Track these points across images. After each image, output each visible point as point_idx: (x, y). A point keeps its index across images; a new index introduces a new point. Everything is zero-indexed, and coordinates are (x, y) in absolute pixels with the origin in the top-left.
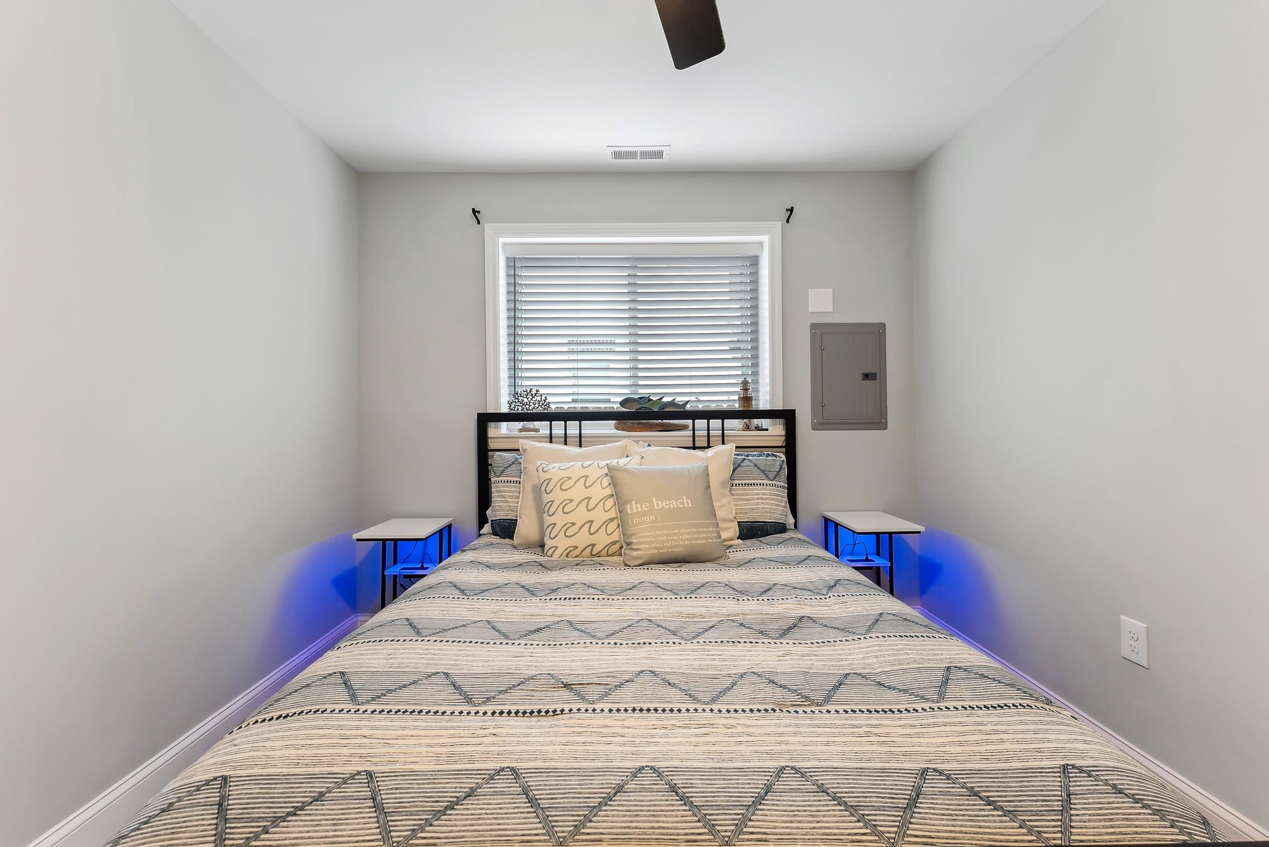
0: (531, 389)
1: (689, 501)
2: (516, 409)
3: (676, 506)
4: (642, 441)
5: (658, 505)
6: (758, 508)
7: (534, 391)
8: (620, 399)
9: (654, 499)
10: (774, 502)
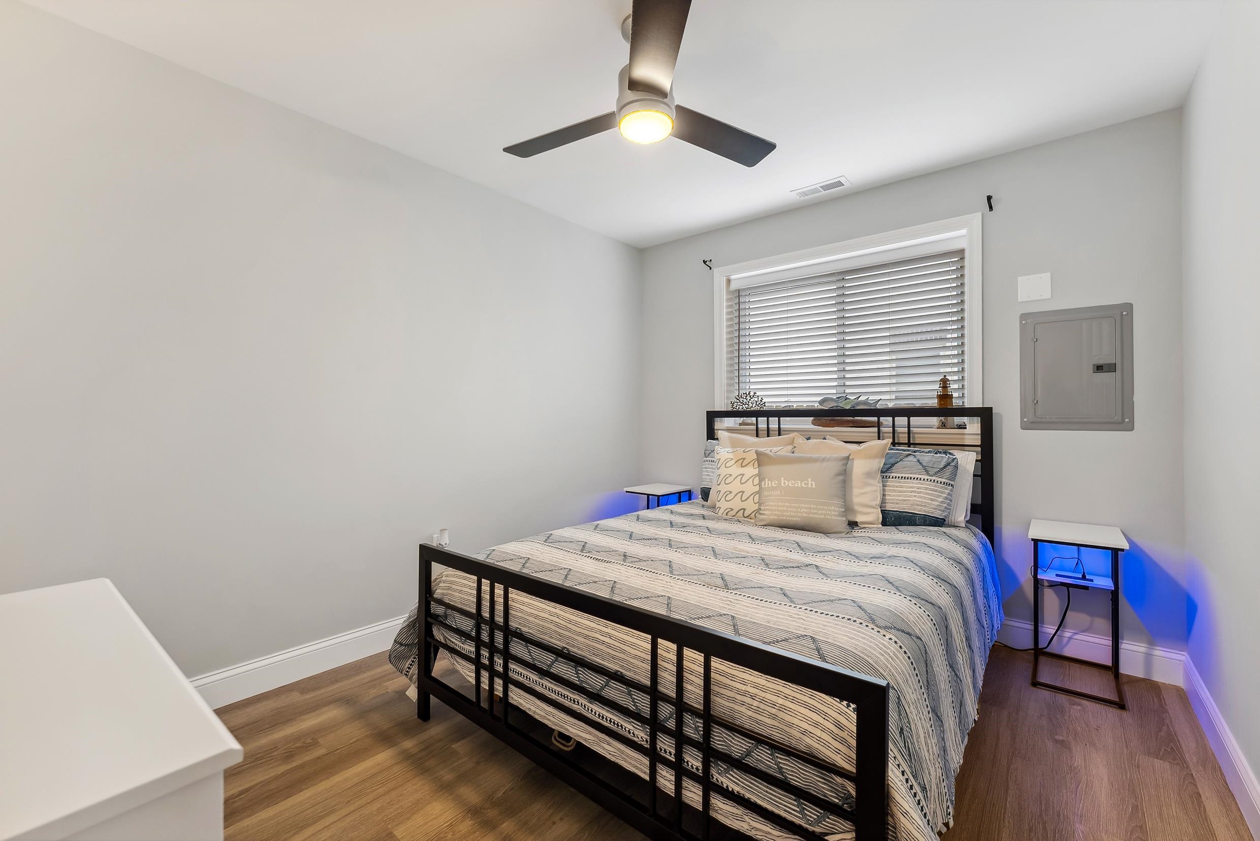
0: (750, 392)
1: (814, 483)
2: (737, 408)
3: (800, 486)
4: (829, 435)
5: (785, 483)
6: (909, 500)
7: (752, 394)
8: (819, 399)
9: (782, 479)
10: (927, 496)
